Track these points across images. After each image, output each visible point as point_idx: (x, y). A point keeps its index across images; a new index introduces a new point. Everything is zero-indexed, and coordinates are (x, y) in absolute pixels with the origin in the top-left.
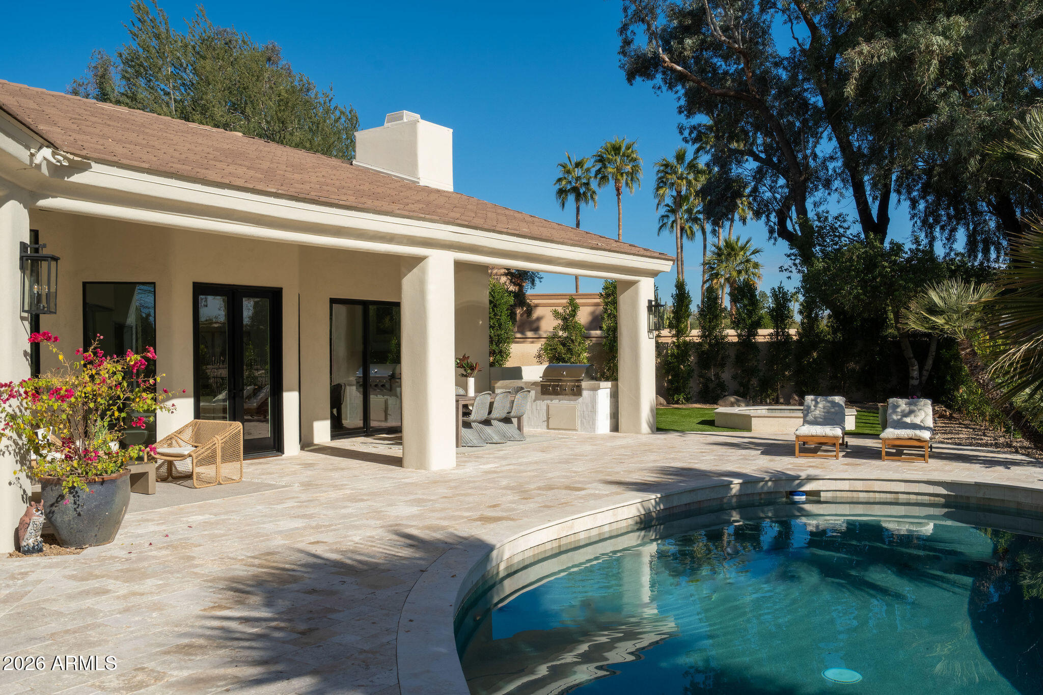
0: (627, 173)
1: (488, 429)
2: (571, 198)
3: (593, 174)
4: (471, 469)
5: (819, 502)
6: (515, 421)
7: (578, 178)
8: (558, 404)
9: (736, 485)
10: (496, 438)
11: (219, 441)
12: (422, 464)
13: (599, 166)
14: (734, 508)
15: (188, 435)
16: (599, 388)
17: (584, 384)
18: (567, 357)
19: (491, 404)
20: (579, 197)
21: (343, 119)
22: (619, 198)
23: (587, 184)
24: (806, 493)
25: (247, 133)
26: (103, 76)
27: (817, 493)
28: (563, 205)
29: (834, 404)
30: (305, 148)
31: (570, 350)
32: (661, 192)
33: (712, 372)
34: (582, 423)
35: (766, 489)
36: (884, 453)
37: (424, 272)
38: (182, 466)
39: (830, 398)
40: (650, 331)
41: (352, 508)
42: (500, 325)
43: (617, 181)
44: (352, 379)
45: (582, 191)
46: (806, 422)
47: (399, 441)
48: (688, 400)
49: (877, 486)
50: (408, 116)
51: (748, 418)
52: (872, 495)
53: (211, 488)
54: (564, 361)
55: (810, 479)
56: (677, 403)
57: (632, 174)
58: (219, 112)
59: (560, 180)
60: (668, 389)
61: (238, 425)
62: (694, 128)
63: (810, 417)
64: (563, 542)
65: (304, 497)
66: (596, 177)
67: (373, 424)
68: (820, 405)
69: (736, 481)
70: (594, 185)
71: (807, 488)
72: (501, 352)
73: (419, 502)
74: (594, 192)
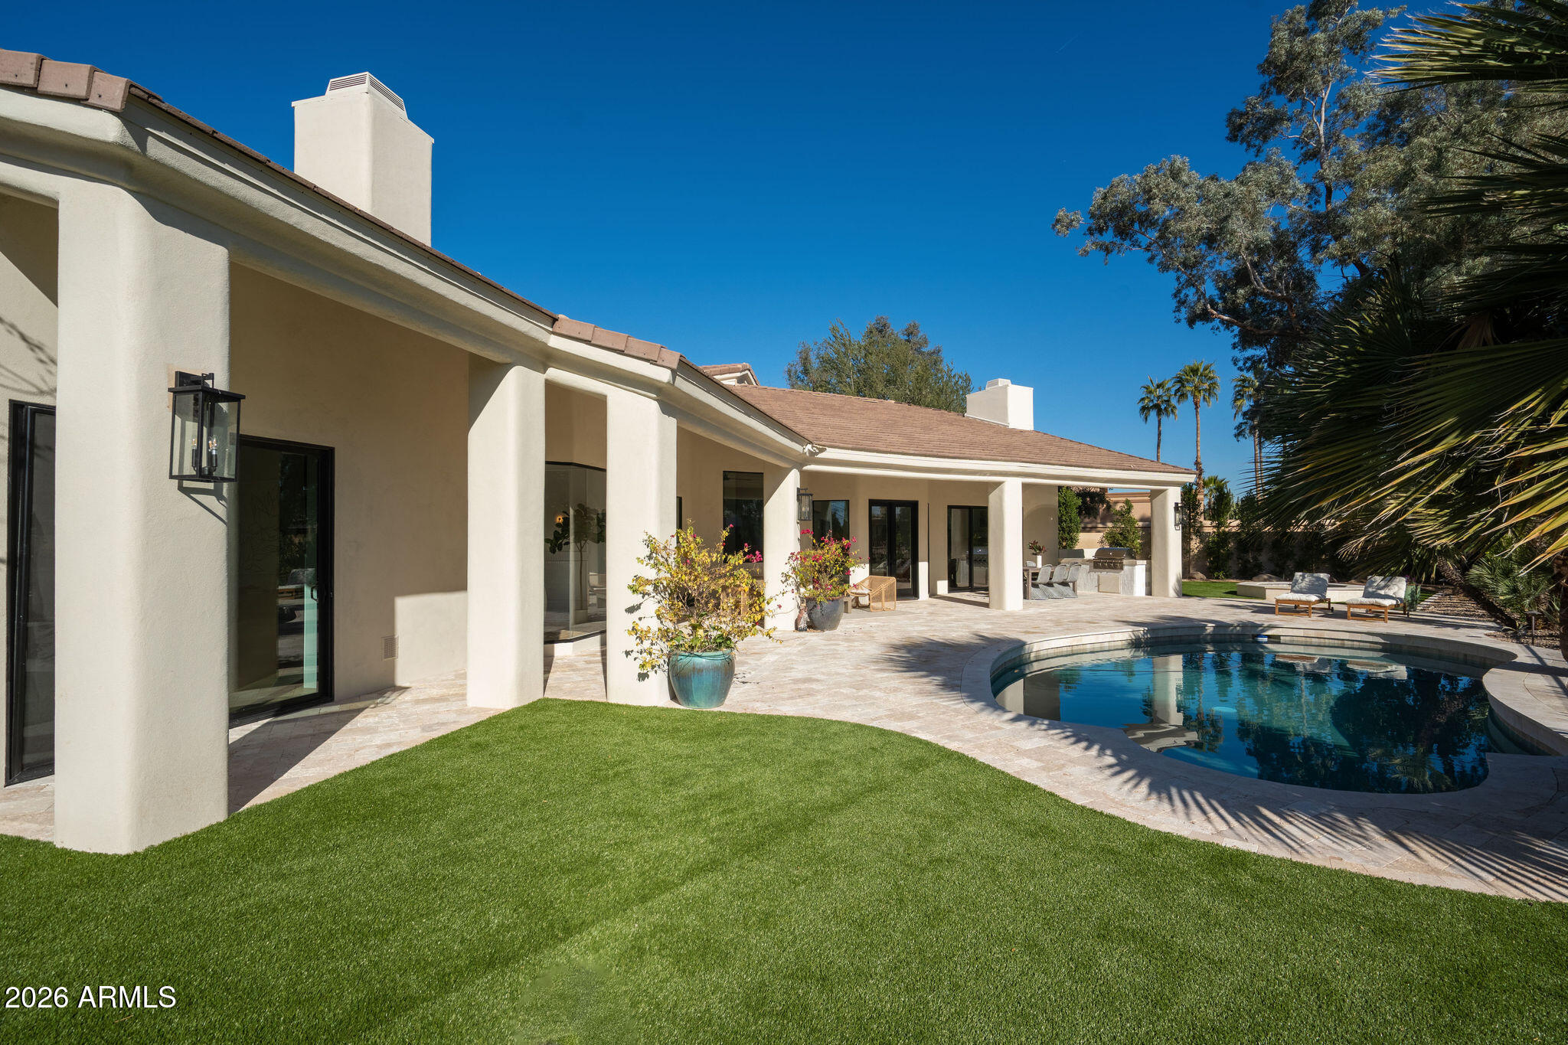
0: (1205, 390)
1: (1050, 589)
2: (1153, 413)
3: (1173, 393)
4: (1032, 611)
5: (1279, 643)
6: (1071, 584)
7: (1159, 397)
8: (1105, 575)
9: (1210, 628)
10: (1056, 595)
11: (883, 587)
12: (1001, 605)
13: (1178, 386)
14: (1208, 643)
15: (867, 583)
16: (1136, 564)
17: (1125, 562)
18: (1123, 543)
19: (1052, 573)
20: (1159, 412)
21: (960, 380)
22: (1197, 412)
23: (1168, 401)
24: (1269, 637)
25: (898, 400)
26: (806, 359)
27: (1278, 637)
28: (1146, 419)
29: (1319, 579)
30: (933, 406)
31: (1125, 538)
32: (1239, 403)
33: (1250, 556)
34: (1123, 588)
35: (1235, 632)
36: (1349, 615)
37: (1002, 492)
38: (864, 601)
39: (1316, 575)
40: (1176, 525)
41: (955, 624)
42: (1071, 520)
43: (1195, 396)
44: (964, 556)
45: (1163, 407)
46: (1292, 591)
47: (988, 595)
48: (1227, 577)
49: (1327, 634)
50: (1002, 382)
51: (1263, 589)
52: (1322, 640)
53: (880, 613)
54: (1121, 545)
55: (1271, 627)
56: (1217, 578)
57: (1210, 390)
58: (880, 387)
59: (1143, 399)
60: (1209, 568)
61: (893, 579)
62: (1248, 359)
63: (1297, 588)
64: (1075, 648)
65: (929, 618)
66: (1175, 394)
67: (975, 585)
68: (1306, 580)
69: (1210, 625)
70: (1174, 402)
71: (1269, 633)
72: (1072, 538)
73: (992, 623)
74: (1174, 407)
